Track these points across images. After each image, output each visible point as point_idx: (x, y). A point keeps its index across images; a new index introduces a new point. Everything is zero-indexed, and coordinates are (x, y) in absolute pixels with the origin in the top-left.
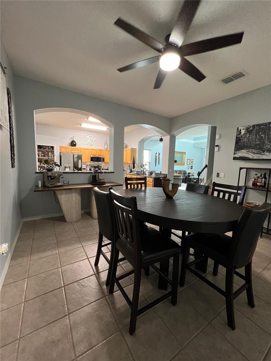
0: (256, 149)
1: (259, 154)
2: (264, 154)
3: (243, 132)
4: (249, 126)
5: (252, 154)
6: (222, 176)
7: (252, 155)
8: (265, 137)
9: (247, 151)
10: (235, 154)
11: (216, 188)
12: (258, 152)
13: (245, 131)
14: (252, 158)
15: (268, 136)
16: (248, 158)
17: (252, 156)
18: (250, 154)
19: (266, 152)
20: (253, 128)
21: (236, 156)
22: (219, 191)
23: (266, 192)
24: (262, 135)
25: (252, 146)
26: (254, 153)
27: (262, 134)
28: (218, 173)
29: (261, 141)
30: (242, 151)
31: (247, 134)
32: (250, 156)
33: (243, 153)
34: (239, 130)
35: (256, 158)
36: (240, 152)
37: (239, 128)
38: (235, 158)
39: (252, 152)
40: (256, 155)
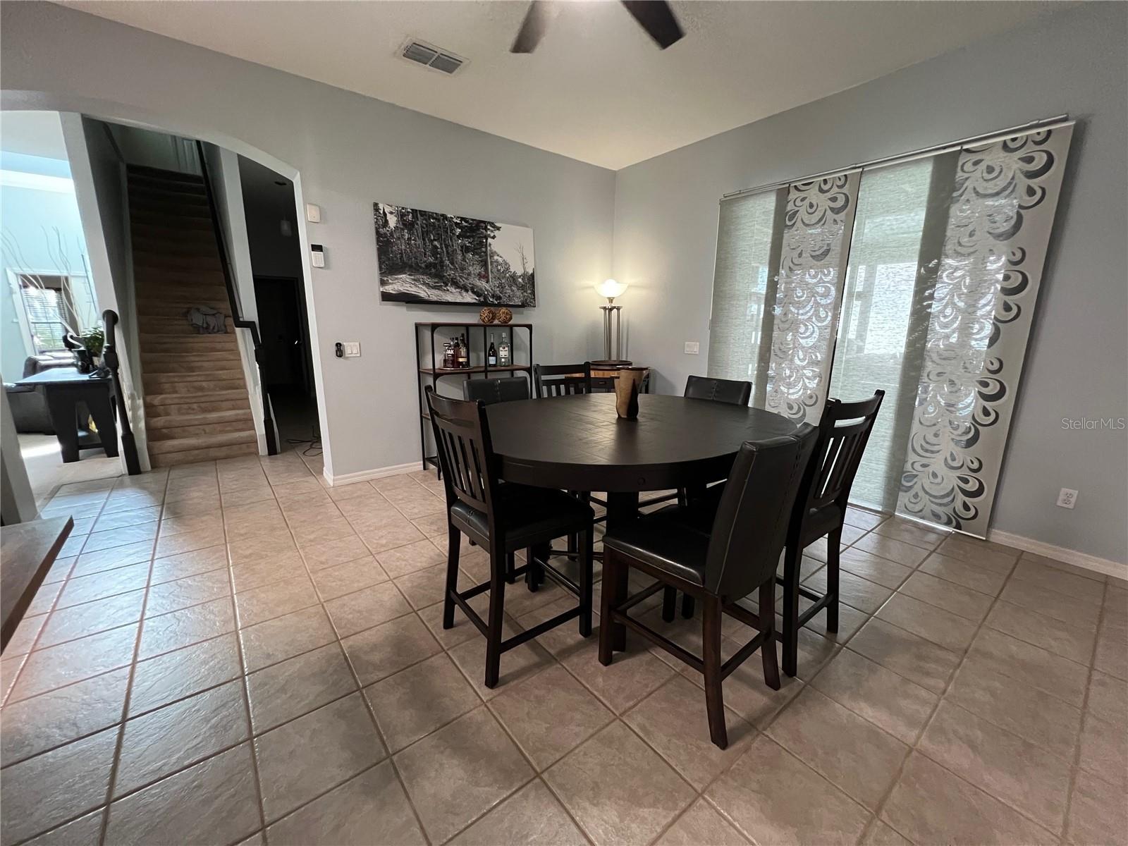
0: (432, 276)
1: (438, 289)
2: (448, 290)
3: (392, 221)
4: (403, 208)
5: (424, 287)
6: (354, 352)
7: (425, 291)
8: (442, 248)
9: (413, 277)
10: (383, 283)
12: (435, 283)
13: (398, 221)
14: (427, 298)
15: (447, 247)
16: (418, 297)
17: (426, 294)
18: (420, 286)
19: (449, 285)
20: (413, 217)
21: (389, 289)
24: (436, 243)
25: (421, 267)
26: (428, 285)
27: (435, 240)
28: (339, 345)
29: (436, 258)
30: (401, 276)
31: (403, 229)
32: (423, 292)
33: (402, 284)
34: (382, 212)
35: (435, 299)
36: (397, 279)
37: (381, 206)
38: (386, 297)
39: (424, 284)
40: (433, 291)
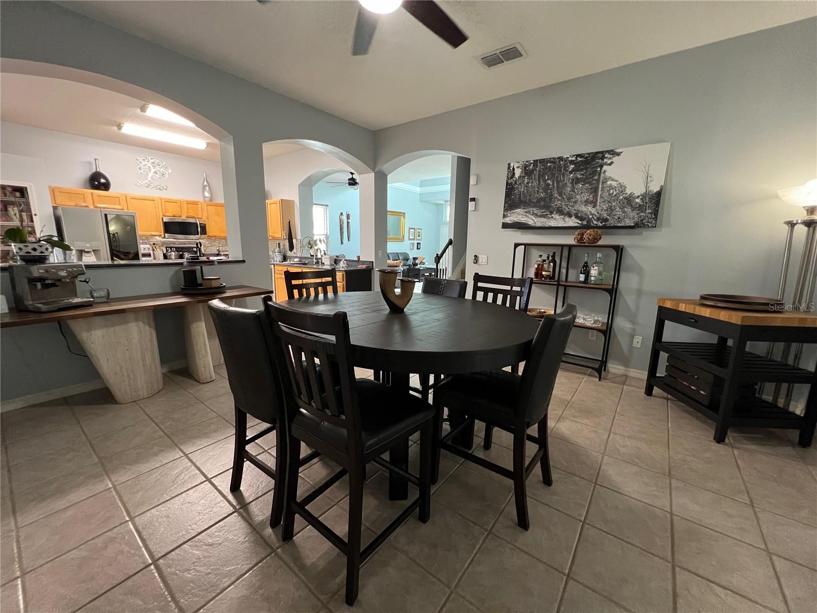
0: (540, 207)
1: (543, 217)
2: (552, 217)
3: (518, 172)
4: (527, 162)
5: (533, 217)
6: (484, 261)
7: (532, 219)
8: (553, 185)
9: (525, 210)
10: (504, 216)
11: (480, 284)
12: (543, 212)
13: (522, 172)
14: (533, 225)
15: (558, 183)
16: (527, 224)
17: (533, 222)
18: (530, 216)
19: (554, 213)
20: (534, 166)
21: (508, 220)
22: (486, 291)
23: (556, 287)
24: (549, 182)
25: (533, 202)
26: (536, 215)
27: (548, 179)
28: (476, 256)
29: (547, 193)
30: (517, 210)
31: (524, 177)
32: (531, 221)
33: (518, 216)
34: (512, 169)
35: (539, 225)
36: (513, 213)
37: (512, 165)
38: (505, 226)
39: (534, 214)
40: (540, 219)
